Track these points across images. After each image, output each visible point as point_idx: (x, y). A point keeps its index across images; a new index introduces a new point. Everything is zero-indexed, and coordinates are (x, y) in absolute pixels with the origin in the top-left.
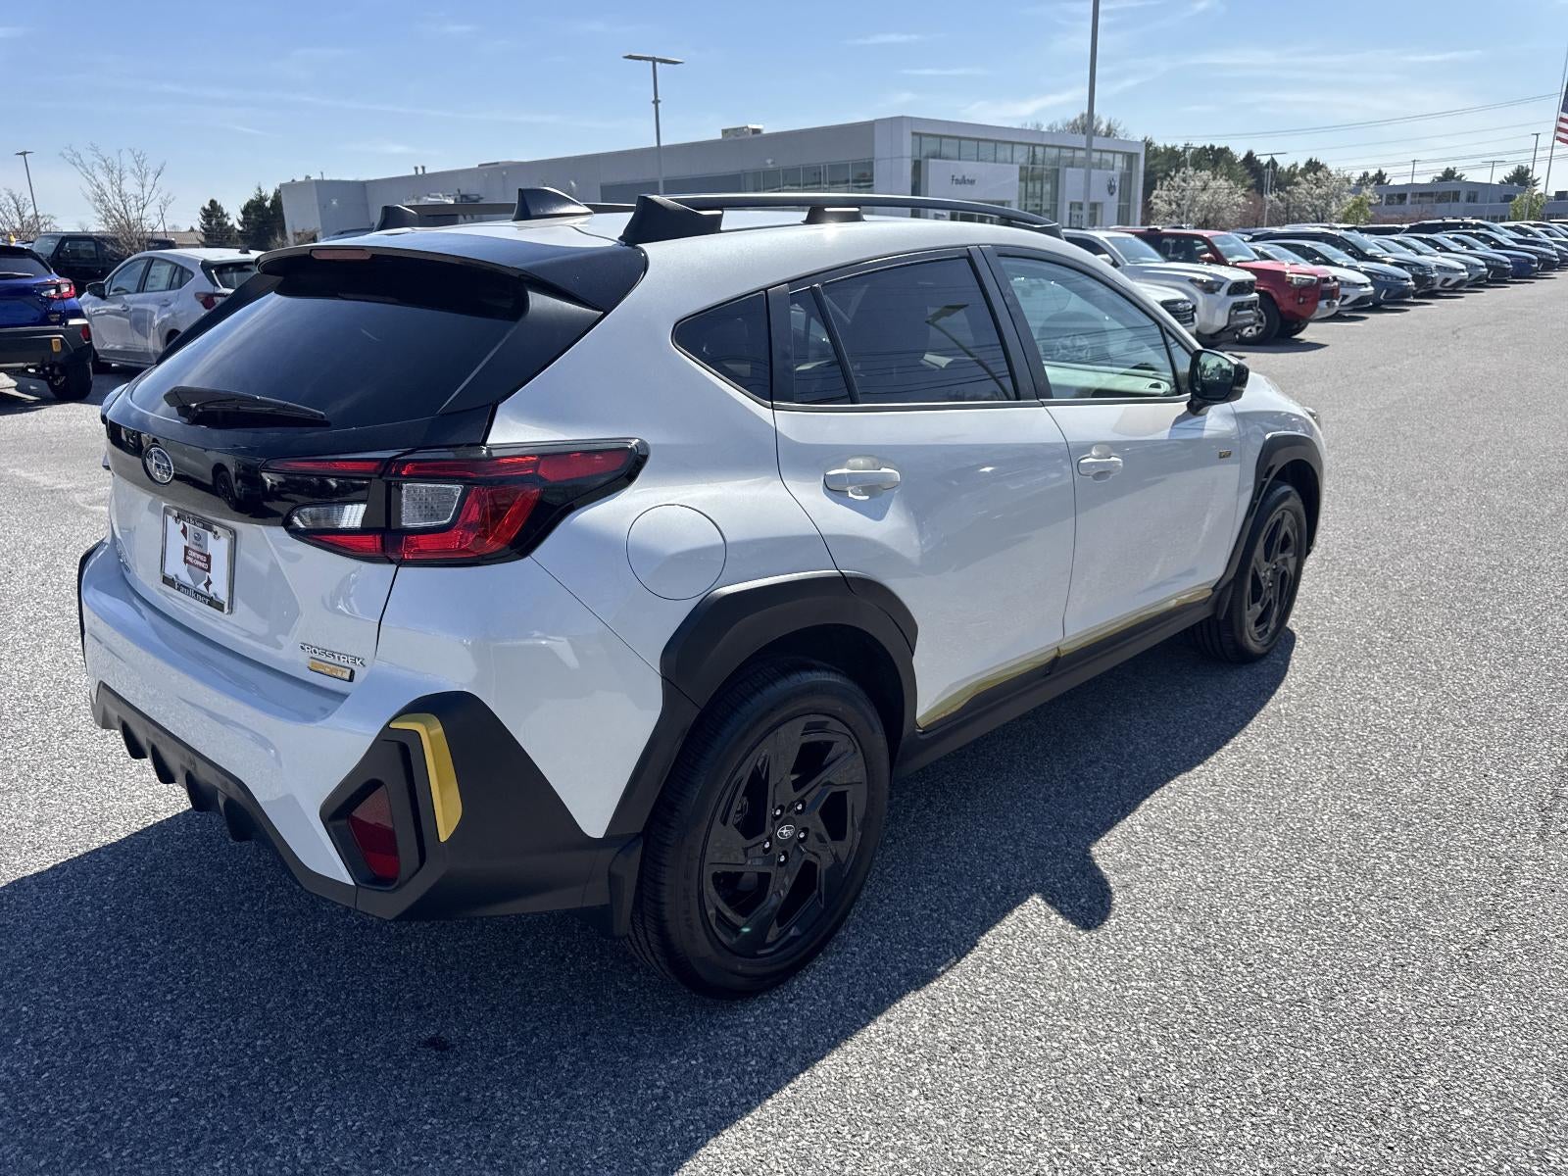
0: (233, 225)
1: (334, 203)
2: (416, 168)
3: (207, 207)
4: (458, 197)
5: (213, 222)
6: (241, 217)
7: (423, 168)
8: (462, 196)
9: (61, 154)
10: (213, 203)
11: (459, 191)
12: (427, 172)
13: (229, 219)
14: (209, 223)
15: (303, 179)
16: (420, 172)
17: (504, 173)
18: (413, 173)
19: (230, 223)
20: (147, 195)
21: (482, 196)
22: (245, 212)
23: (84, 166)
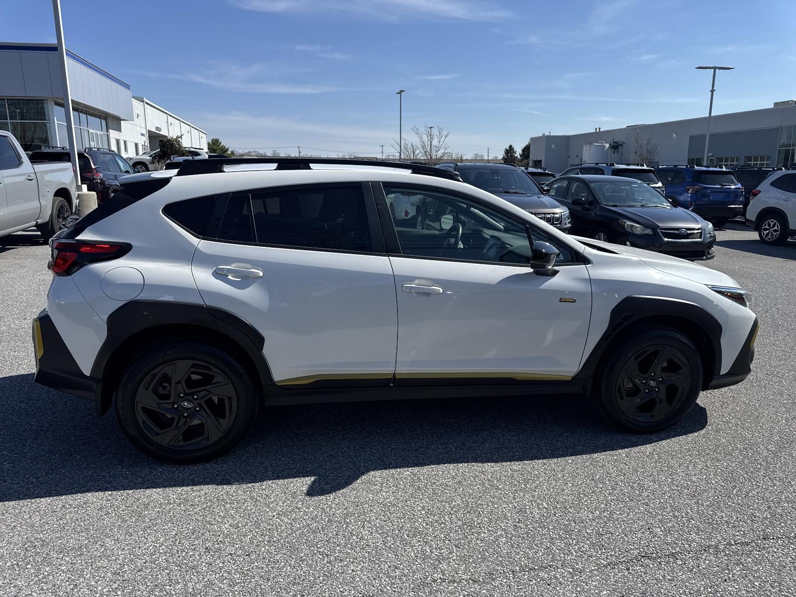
0: (517, 157)
1: (553, 146)
2: (596, 129)
3: (508, 148)
4: (612, 143)
5: (509, 155)
6: (521, 152)
7: (600, 129)
8: (614, 142)
9: (412, 129)
10: (511, 146)
11: (613, 140)
12: (601, 130)
13: (516, 154)
14: (507, 156)
15: (541, 135)
16: (598, 130)
17: (638, 130)
18: (594, 131)
19: (516, 155)
20: (440, 146)
21: (624, 142)
22: (523, 151)
23: (419, 134)
